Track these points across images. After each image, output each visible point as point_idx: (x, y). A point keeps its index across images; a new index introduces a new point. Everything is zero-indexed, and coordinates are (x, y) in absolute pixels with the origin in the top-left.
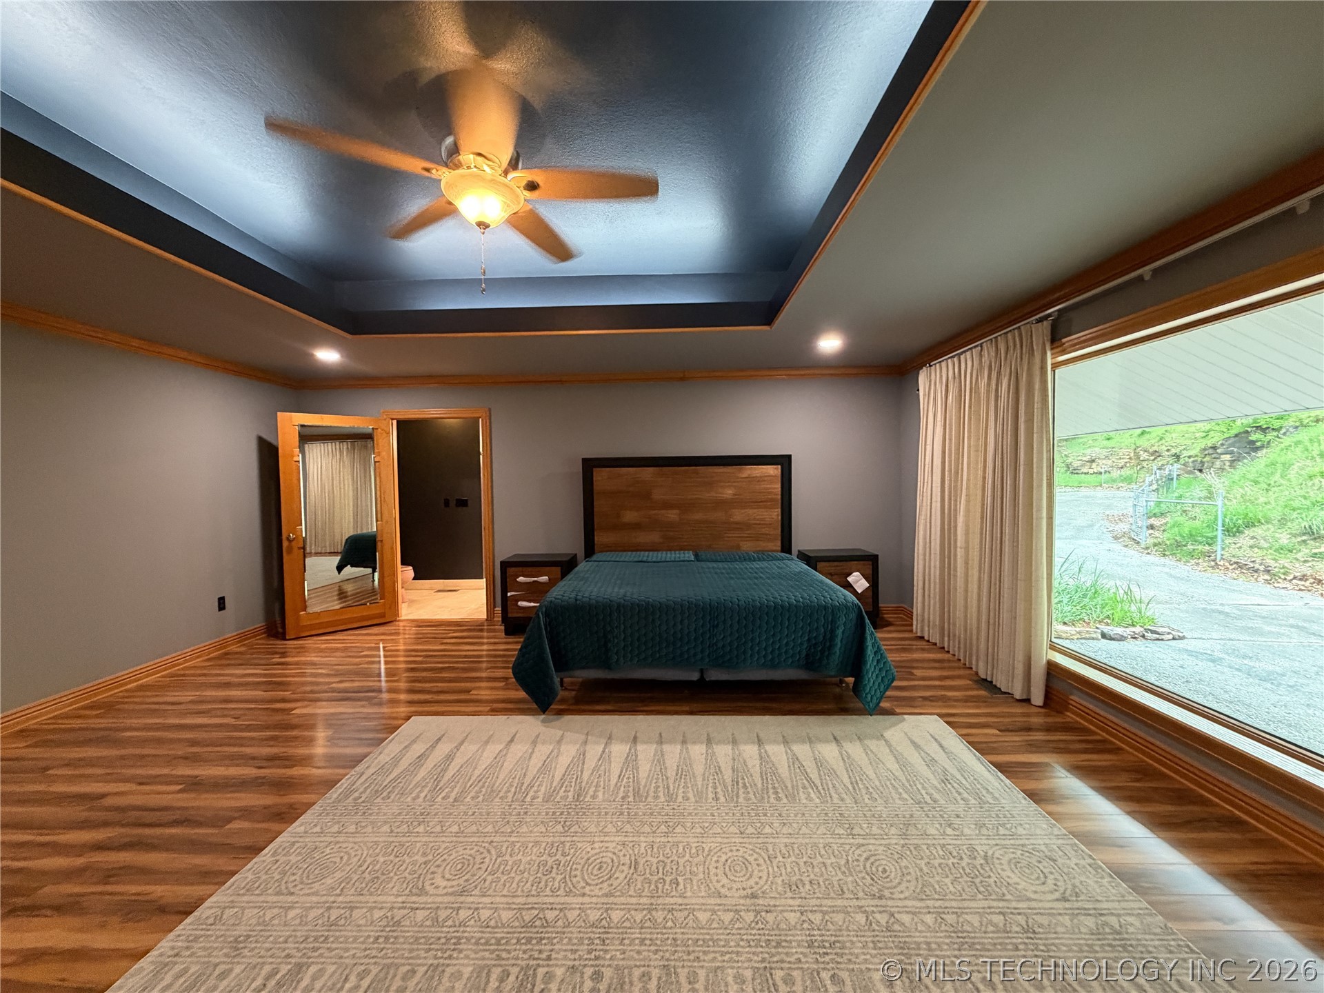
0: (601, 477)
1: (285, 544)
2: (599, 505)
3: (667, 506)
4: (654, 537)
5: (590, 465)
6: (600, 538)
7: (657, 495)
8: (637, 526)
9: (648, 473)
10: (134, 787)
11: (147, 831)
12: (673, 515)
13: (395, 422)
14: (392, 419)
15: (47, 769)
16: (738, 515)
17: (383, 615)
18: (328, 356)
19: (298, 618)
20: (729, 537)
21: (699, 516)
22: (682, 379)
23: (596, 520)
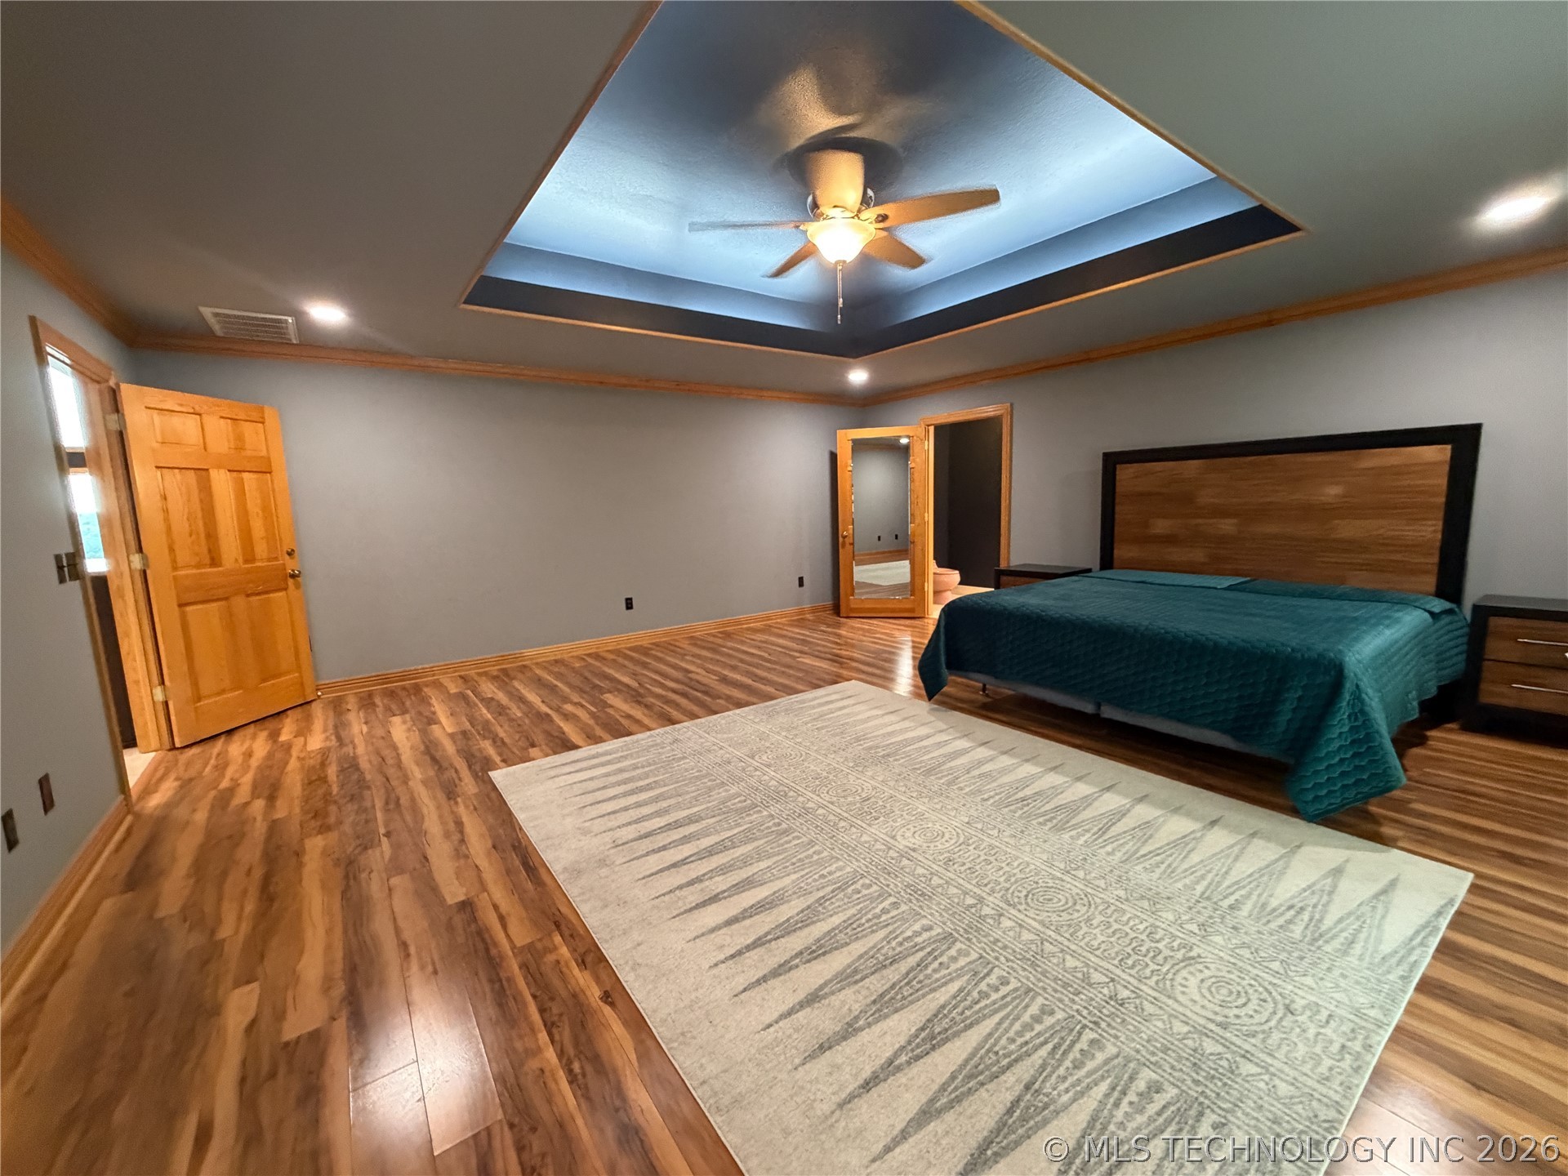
0: (1126, 474)
1: (841, 539)
2: (1122, 511)
3: (1221, 512)
4: (1198, 555)
5: (1112, 462)
6: (1120, 552)
7: (1206, 498)
8: (1170, 540)
9: (1193, 466)
10: (704, 673)
11: (691, 691)
12: (1227, 526)
13: (932, 429)
14: (928, 426)
15: (685, 655)
16: (1348, 529)
17: (912, 610)
18: (858, 376)
19: (849, 600)
20: (1323, 562)
21: (1272, 528)
22: (1270, 323)
23: (1117, 529)
